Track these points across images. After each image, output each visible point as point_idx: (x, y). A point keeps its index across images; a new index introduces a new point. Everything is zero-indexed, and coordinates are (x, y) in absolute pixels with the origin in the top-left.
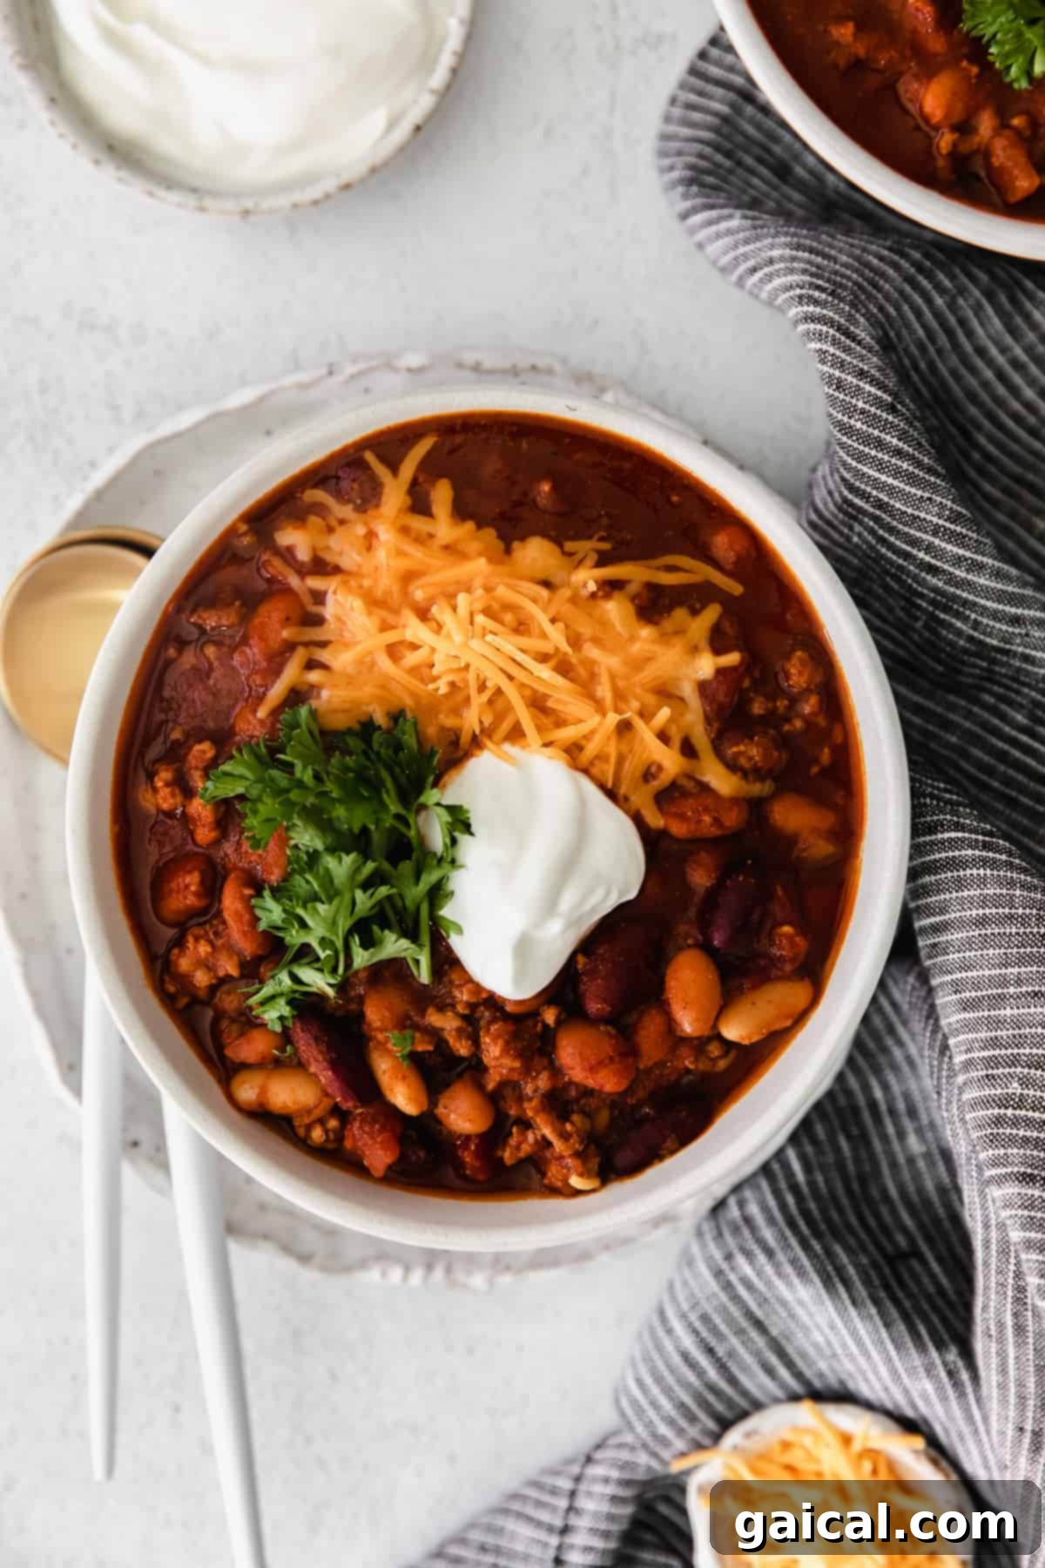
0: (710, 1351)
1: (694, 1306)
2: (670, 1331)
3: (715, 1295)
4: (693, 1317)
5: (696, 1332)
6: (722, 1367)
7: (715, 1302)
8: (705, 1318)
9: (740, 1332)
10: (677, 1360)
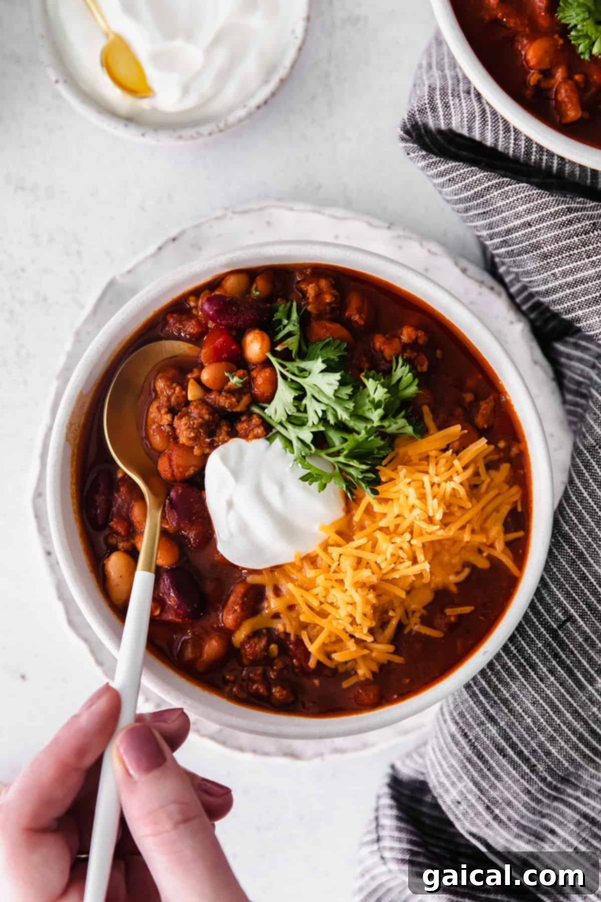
0: (465, 736)
1: (456, 706)
2: (445, 721)
3: (466, 700)
4: (455, 714)
5: (457, 723)
6: (473, 746)
7: (467, 705)
8: (462, 715)
9: (481, 724)
10: (449, 739)
